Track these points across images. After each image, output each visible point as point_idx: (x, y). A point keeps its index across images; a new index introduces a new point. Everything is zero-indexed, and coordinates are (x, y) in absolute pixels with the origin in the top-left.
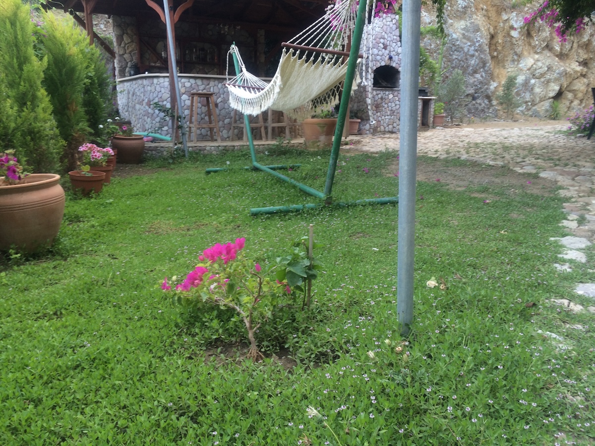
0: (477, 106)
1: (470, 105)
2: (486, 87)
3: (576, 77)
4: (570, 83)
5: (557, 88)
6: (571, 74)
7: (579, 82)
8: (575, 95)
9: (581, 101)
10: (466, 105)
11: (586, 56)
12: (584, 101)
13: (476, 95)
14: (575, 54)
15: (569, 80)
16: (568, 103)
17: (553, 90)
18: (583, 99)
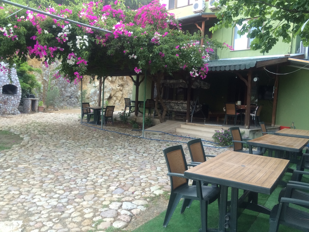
0: (71, 101)
1: (68, 101)
2: (76, 93)
3: (117, 91)
4: (115, 93)
5: (109, 95)
6: (115, 90)
7: (119, 93)
8: (117, 99)
9: (120, 101)
10: (66, 101)
11: (122, 83)
12: (121, 101)
13: (72, 96)
14: (118, 81)
15: (115, 92)
16: (114, 102)
17: (107, 96)
18: (120, 100)
